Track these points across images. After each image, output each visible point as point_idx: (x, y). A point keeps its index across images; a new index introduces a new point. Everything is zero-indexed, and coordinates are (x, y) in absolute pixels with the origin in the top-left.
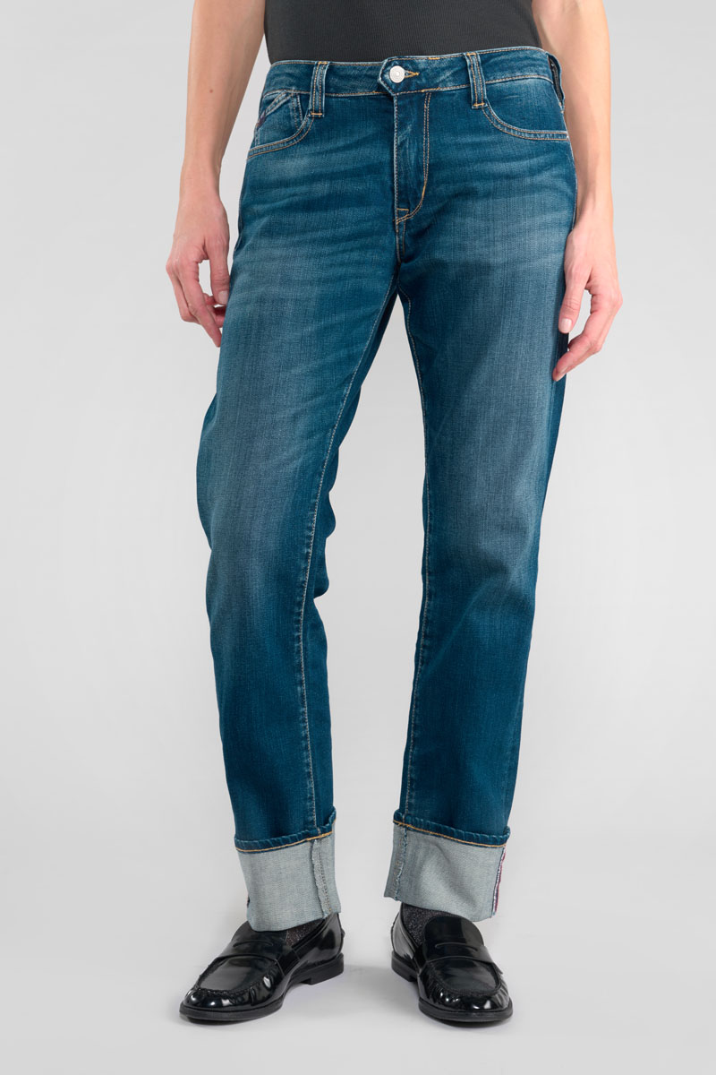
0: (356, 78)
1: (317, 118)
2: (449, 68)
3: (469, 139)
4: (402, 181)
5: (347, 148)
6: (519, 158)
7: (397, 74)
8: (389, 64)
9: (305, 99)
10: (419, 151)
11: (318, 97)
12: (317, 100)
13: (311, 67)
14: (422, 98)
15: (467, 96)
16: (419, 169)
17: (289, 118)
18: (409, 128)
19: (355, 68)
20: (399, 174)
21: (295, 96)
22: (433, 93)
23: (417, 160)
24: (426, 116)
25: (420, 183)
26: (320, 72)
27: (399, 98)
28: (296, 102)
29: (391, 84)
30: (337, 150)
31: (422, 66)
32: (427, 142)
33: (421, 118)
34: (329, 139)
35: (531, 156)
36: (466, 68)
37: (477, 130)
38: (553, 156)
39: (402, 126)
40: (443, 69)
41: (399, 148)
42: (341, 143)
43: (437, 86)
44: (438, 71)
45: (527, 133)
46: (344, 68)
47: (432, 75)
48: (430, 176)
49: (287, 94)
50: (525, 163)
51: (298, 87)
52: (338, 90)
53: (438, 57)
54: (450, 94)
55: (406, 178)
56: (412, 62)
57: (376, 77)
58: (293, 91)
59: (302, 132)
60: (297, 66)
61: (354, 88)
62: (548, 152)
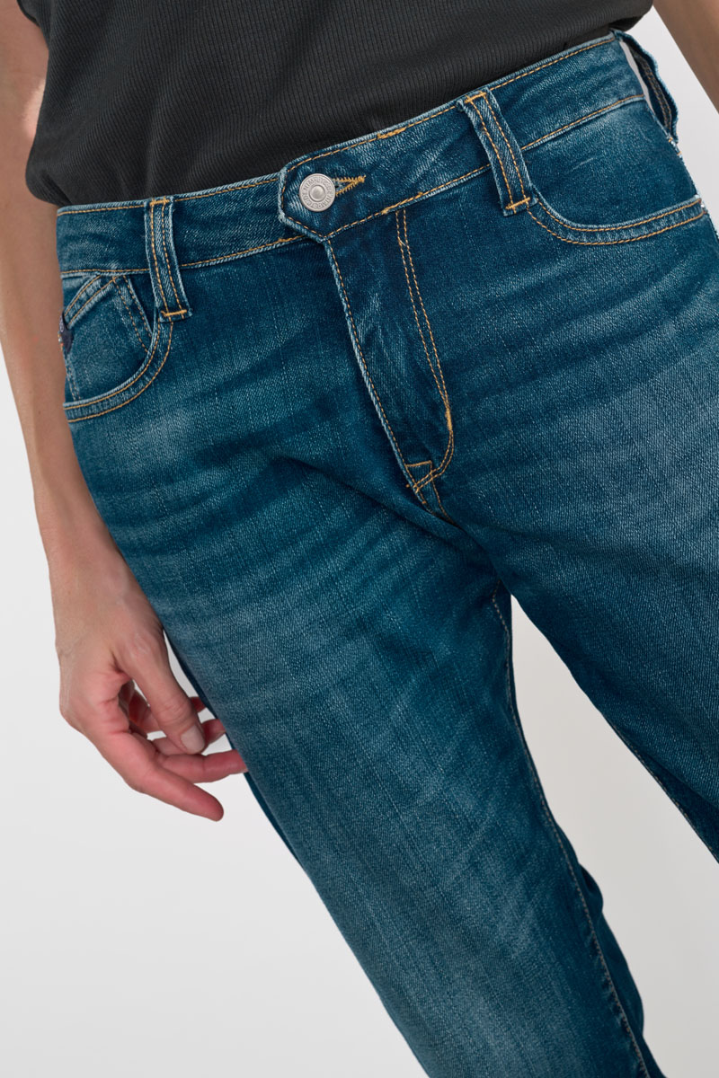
0: (234, 219)
1: (178, 321)
2: (430, 143)
3: (515, 284)
4: (396, 413)
5: (259, 371)
6: (635, 288)
7: (318, 192)
8: (293, 178)
9: (143, 285)
10: (412, 343)
11: (168, 280)
12: (167, 285)
13: (137, 215)
14: (387, 228)
15: (489, 193)
16: (423, 381)
17: (121, 329)
18: (375, 303)
19: (226, 198)
20: (384, 401)
21: (122, 282)
22: (412, 209)
23: (411, 363)
24: (408, 262)
25: (436, 408)
26: (159, 230)
27: (337, 243)
28: (126, 295)
29: (308, 219)
30: (239, 381)
31: (366, 161)
32: (423, 317)
33: (396, 272)
34: (214, 359)
35: (655, 276)
36: (470, 131)
37: (530, 259)
38: (695, 256)
39: (359, 302)
40: (419, 151)
41: (365, 349)
42: (243, 364)
43: (413, 191)
44: (407, 160)
45: (630, 230)
46: (206, 203)
47: (402, 165)
48: (451, 388)
49: (104, 280)
50: (650, 294)
51: (122, 260)
52: (205, 252)
53: (399, 128)
54: (449, 199)
55: (400, 405)
56: (342, 158)
57: (276, 212)
58: (114, 271)
59: (157, 357)
60: (109, 216)
61: (237, 242)
62: (683, 254)
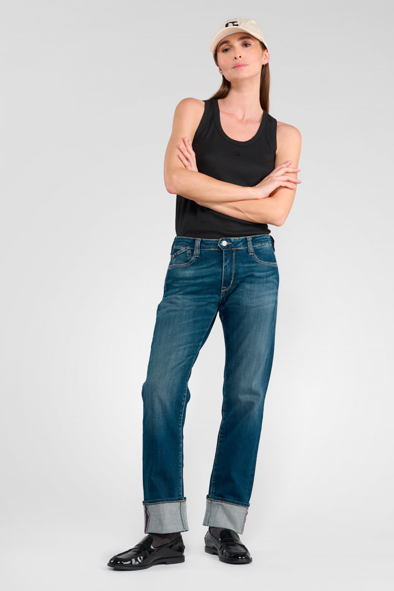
0: (210, 244)
1: (197, 257)
2: (241, 241)
3: (247, 265)
4: (225, 278)
5: (207, 268)
6: (264, 272)
7: (224, 243)
8: (222, 240)
9: (192, 251)
10: (231, 269)
11: (197, 251)
12: (197, 252)
13: (195, 240)
14: (232, 251)
15: (247, 251)
16: (231, 274)
17: (187, 256)
18: (228, 261)
19: (210, 241)
20: (224, 276)
21: (189, 249)
22: (236, 250)
23: (230, 271)
24: (234, 257)
25: (231, 279)
26: (198, 242)
27: (225, 251)
28: (189, 252)
29: (222, 247)
30: (204, 268)
31: (233, 241)
32: (234, 266)
33: (232, 258)
34: (201, 265)
35: (267, 271)
36: (247, 242)
37: (250, 262)
38: (274, 271)
39: (226, 260)
40: (240, 242)
41: (225, 267)
42: (205, 266)
43: (237, 247)
44: (238, 243)
45: (266, 263)
46: (206, 241)
47: (236, 244)
48: (234, 277)
49: (186, 249)
50: (265, 273)
51: (190, 246)
52: (204, 248)
53: (238, 238)
54: (242, 250)
55: (226, 277)
56: (229, 240)
57: (218, 244)
58: (188, 248)
59: (191, 262)
60: (190, 239)
61: (210, 248)
62: (272, 270)
